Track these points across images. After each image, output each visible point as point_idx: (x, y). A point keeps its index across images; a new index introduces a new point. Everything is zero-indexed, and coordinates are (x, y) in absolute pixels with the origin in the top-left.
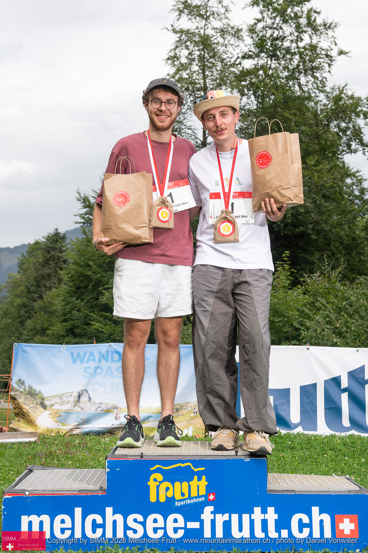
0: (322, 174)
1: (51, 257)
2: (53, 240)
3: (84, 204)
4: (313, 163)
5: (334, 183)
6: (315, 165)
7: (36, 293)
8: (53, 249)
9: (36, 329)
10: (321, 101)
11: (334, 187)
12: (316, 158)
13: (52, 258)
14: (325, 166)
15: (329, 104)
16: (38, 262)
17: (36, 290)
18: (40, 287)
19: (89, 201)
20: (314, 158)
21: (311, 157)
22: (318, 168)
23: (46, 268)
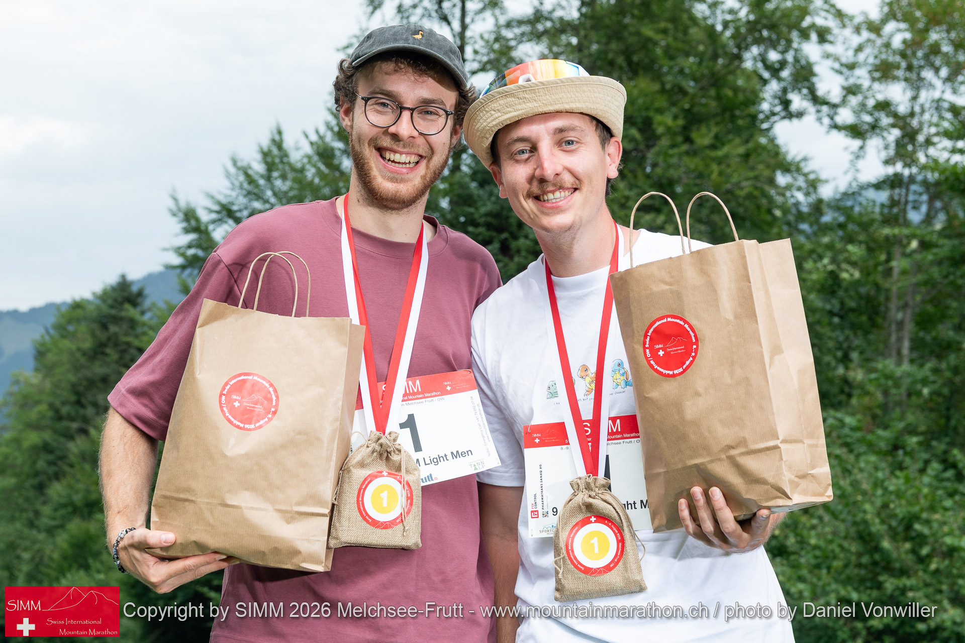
0: (728, 166)
1: (109, 339)
2: (115, 300)
3: (184, 225)
4: (707, 141)
5: (756, 188)
6: (713, 147)
7: (72, 419)
8: (116, 320)
9: (71, 504)
11: (755, 197)
12: (715, 130)
13: (114, 341)
14: (735, 149)
16: (79, 349)
17: (73, 413)
18: (83, 406)
19: (197, 220)
20: (710, 131)
21: (704, 129)
22: (720, 153)
23: (97, 363)
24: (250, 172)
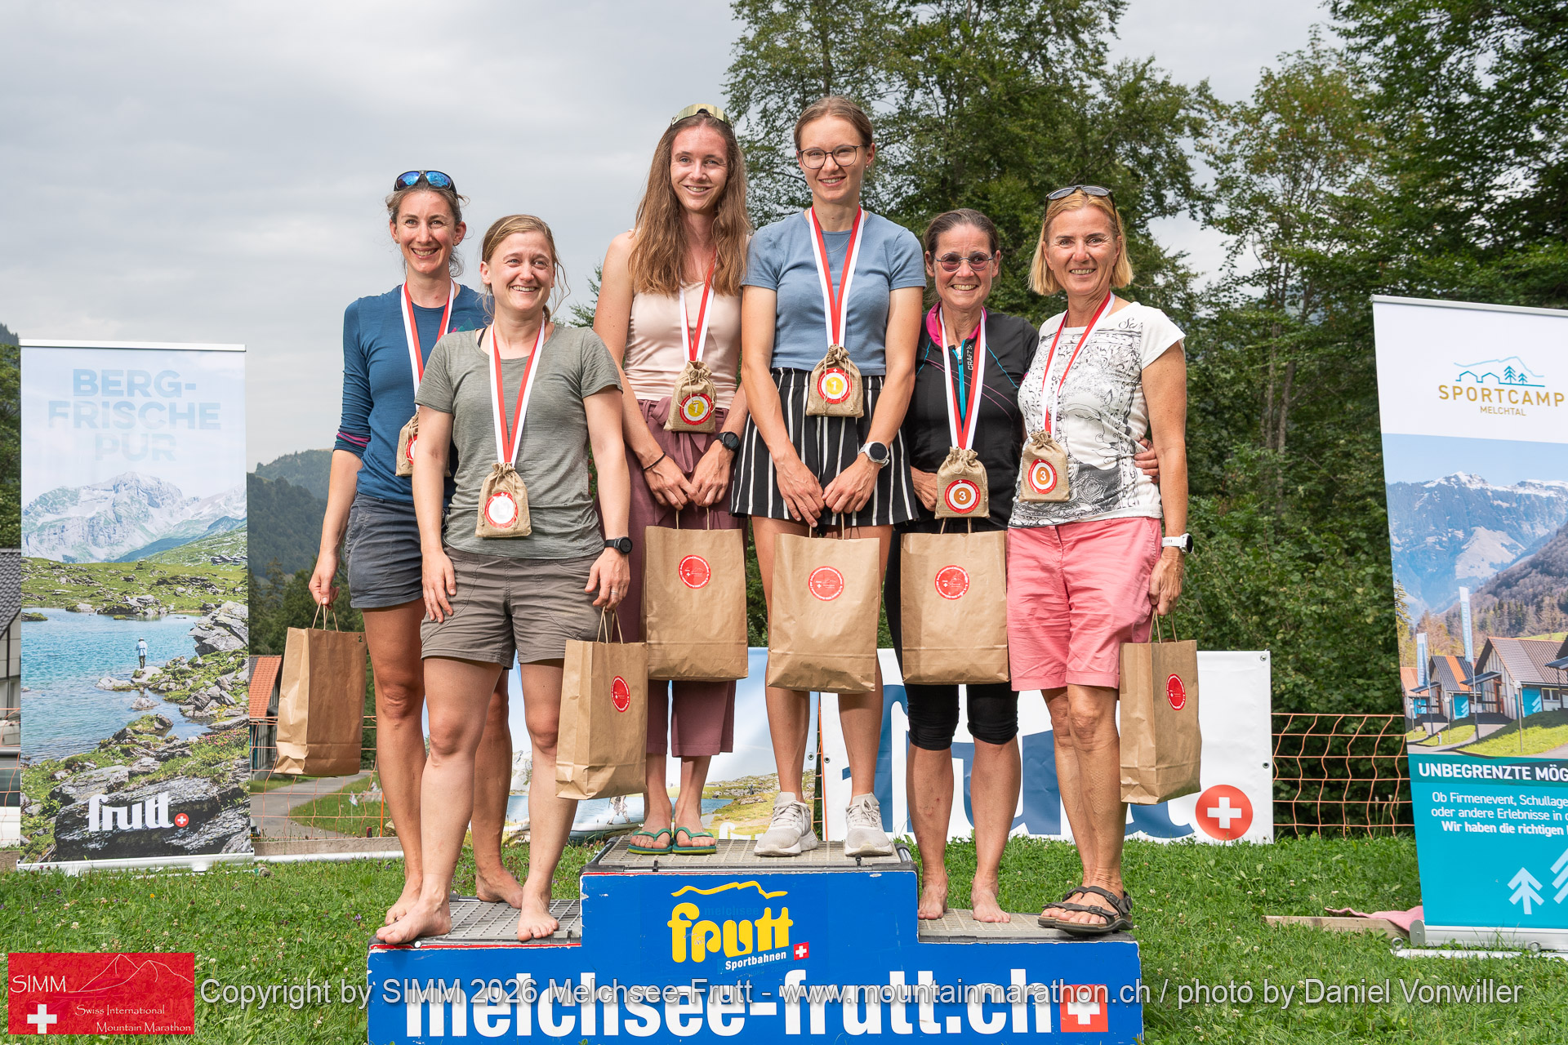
10: (1094, 97)
15: (1111, 103)
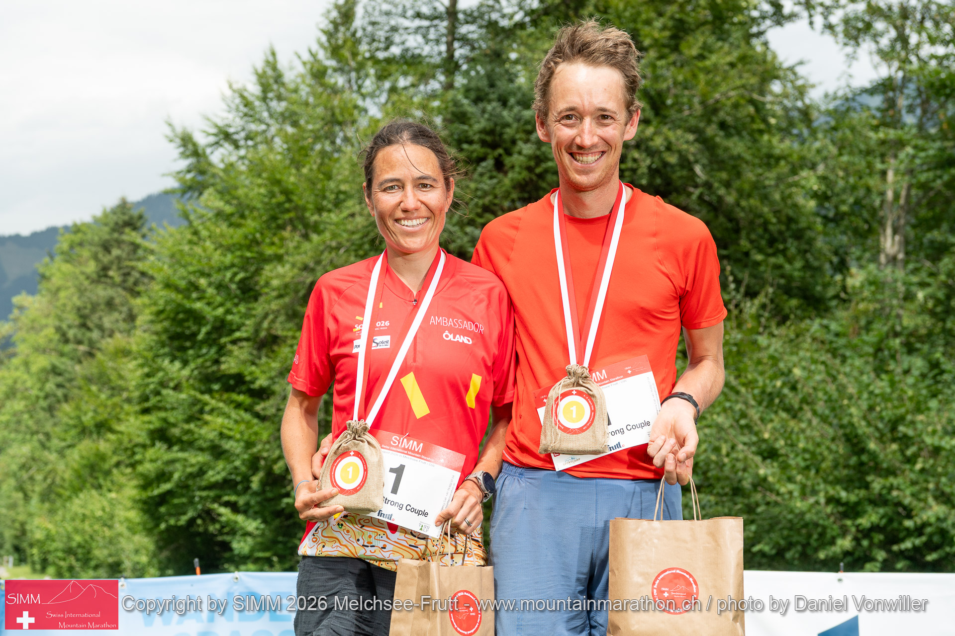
0: (716, 75)
1: (112, 262)
2: (116, 224)
4: (694, 51)
6: (701, 57)
7: (79, 342)
9: (80, 424)
12: (702, 39)
13: (117, 264)
14: (722, 57)
16: (83, 273)
17: (79, 336)
18: (89, 329)
19: (194, 143)
20: (698, 40)
21: (691, 39)
23: (101, 286)
24: (246, 94)
